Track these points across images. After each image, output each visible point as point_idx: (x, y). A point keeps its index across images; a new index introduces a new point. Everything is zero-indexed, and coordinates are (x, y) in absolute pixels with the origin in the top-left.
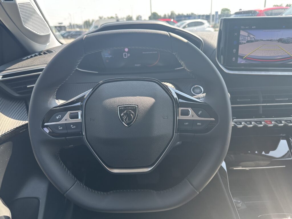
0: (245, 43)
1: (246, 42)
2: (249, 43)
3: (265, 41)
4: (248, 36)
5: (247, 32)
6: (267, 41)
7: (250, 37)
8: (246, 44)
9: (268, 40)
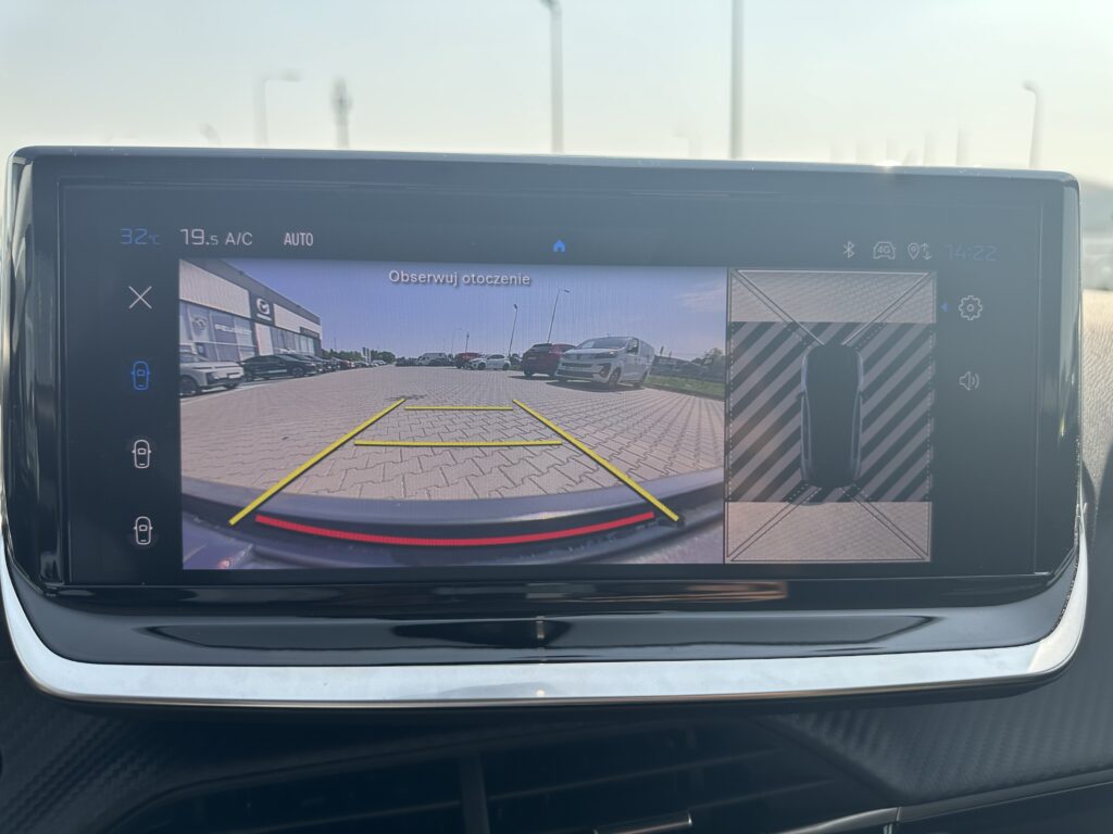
0: (230, 384)
1: (241, 372)
2: (267, 378)
3: (411, 363)
4: (253, 321)
5: (238, 279)
6: (434, 363)
7: (271, 324)
8: (242, 388)
9: (439, 361)
